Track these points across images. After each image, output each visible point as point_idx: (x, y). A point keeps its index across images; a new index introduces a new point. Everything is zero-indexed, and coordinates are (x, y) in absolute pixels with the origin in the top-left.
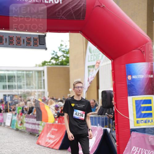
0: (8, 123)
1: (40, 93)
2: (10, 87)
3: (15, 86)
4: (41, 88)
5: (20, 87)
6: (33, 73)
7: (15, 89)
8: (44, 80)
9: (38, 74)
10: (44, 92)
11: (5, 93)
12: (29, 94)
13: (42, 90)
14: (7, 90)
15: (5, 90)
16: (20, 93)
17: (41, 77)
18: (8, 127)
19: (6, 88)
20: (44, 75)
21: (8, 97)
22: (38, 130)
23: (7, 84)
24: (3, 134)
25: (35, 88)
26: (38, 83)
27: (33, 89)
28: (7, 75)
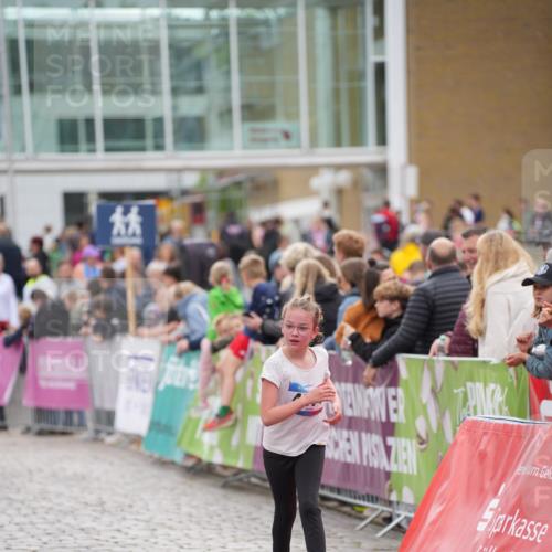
0: (133, 415)
1: (344, 178)
2: (126, 133)
3: (159, 121)
4: (357, 140)
5: (192, 133)
6: (292, 17)
7: (159, 147)
8: (380, 70)
9: (334, 27)
10: (381, 170)
11: (75, 184)
12: (264, 185)
13: (368, 154)
14: (100, 158)
15: (81, 159)
16: (190, 181)
17: (356, 44)
18: (136, 440)
19: (91, 138)
20: (380, 32)
21: (126, 212)
22: (388, 475)
23: (99, 106)
24: (102, 504)
25: (314, 143)
26: (336, 93)
27: (299, 146)
28: (94, 37)
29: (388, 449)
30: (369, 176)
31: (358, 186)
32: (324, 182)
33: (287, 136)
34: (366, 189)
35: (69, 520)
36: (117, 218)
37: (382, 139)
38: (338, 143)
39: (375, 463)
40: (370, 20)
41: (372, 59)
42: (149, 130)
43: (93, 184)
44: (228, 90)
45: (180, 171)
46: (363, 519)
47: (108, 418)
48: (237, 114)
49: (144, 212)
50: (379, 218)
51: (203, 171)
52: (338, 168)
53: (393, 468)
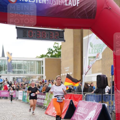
0: (20, 98)
1: (39, 77)
2: (19, 72)
3: (22, 71)
4: (40, 73)
5: (25, 72)
7: (22, 73)
8: (43, 68)
9: (38, 64)
10: (43, 76)
12: (32, 77)
13: (41, 75)
14: (17, 74)
16: (25, 77)
17: (40, 65)
18: (20, 100)
19: (16, 72)
20: (43, 64)
21: (20, 79)
22: (43, 104)
23: (17, 70)
24: (17, 106)
25: (37, 73)
26: (39, 69)
27: (35, 74)
28: (17, 64)
29: (44, 101)
30: (41, 77)
31: (40, 77)
32: (37, 77)
33: (34, 73)
34: (41, 78)
35: (14, 107)
36: (19, 79)
37: (43, 73)
38: (39, 74)
39: (42, 103)
40: (42, 63)
41: (42, 66)
42: (21, 72)
43: (16, 77)
44: (29, 69)
45: (24, 76)
46: (42, 108)
47: (17, 98)
48: (29, 71)
49: (21, 79)
50: (42, 80)
51: (26, 76)
52: (39, 76)
53: (44, 103)
